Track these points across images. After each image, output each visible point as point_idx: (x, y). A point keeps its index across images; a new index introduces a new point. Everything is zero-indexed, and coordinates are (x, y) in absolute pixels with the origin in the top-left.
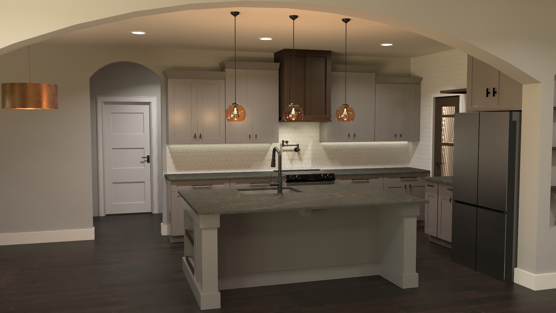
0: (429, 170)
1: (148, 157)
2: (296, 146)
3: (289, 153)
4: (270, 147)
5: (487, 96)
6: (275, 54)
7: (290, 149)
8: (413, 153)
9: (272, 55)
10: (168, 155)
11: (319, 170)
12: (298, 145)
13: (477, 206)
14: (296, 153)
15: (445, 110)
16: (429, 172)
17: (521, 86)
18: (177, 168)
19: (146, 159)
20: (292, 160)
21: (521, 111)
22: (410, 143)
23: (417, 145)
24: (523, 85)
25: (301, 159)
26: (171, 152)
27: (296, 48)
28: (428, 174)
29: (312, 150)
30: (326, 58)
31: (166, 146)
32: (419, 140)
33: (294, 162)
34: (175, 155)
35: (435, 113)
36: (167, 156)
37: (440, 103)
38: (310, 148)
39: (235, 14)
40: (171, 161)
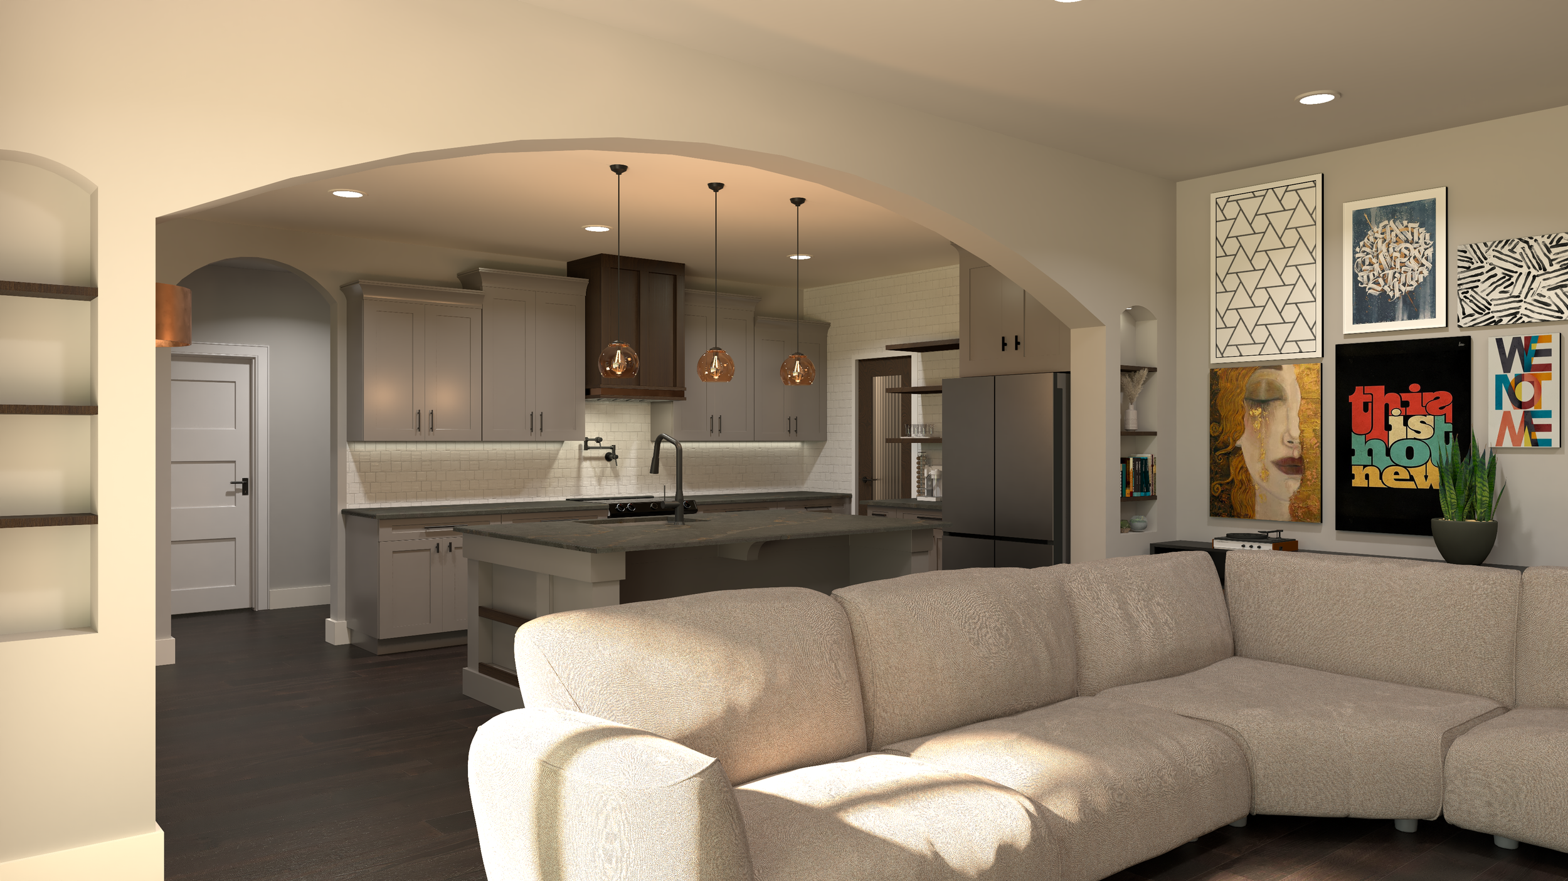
0: (848, 492)
1: (245, 482)
2: (611, 448)
3: (595, 463)
4: (558, 451)
5: (1003, 350)
6: (568, 263)
7: (596, 455)
8: (813, 464)
9: (563, 265)
10: (351, 466)
11: (653, 497)
12: (613, 448)
13: (994, 538)
14: (608, 464)
15: (879, 383)
16: (850, 496)
17: (1068, 332)
18: (369, 495)
19: (240, 486)
20: (600, 478)
21: (1069, 373)
22: (806, 446)
23: (820, 449)
24: (1072, 331)
25: (616, 476)
26: (358, 463)
27: (625, 252)
28: (847, 500)
29: (638, 458)
30: (675, 277)
31: (346, 448)
32: (826, 440)
33: (604, 482)
34: (364, 468)
35: (859, 388)
36: (348, 469)
37: (868, 369)
38: (633, 454)
39: (619, 169)
40: (357, 479)
